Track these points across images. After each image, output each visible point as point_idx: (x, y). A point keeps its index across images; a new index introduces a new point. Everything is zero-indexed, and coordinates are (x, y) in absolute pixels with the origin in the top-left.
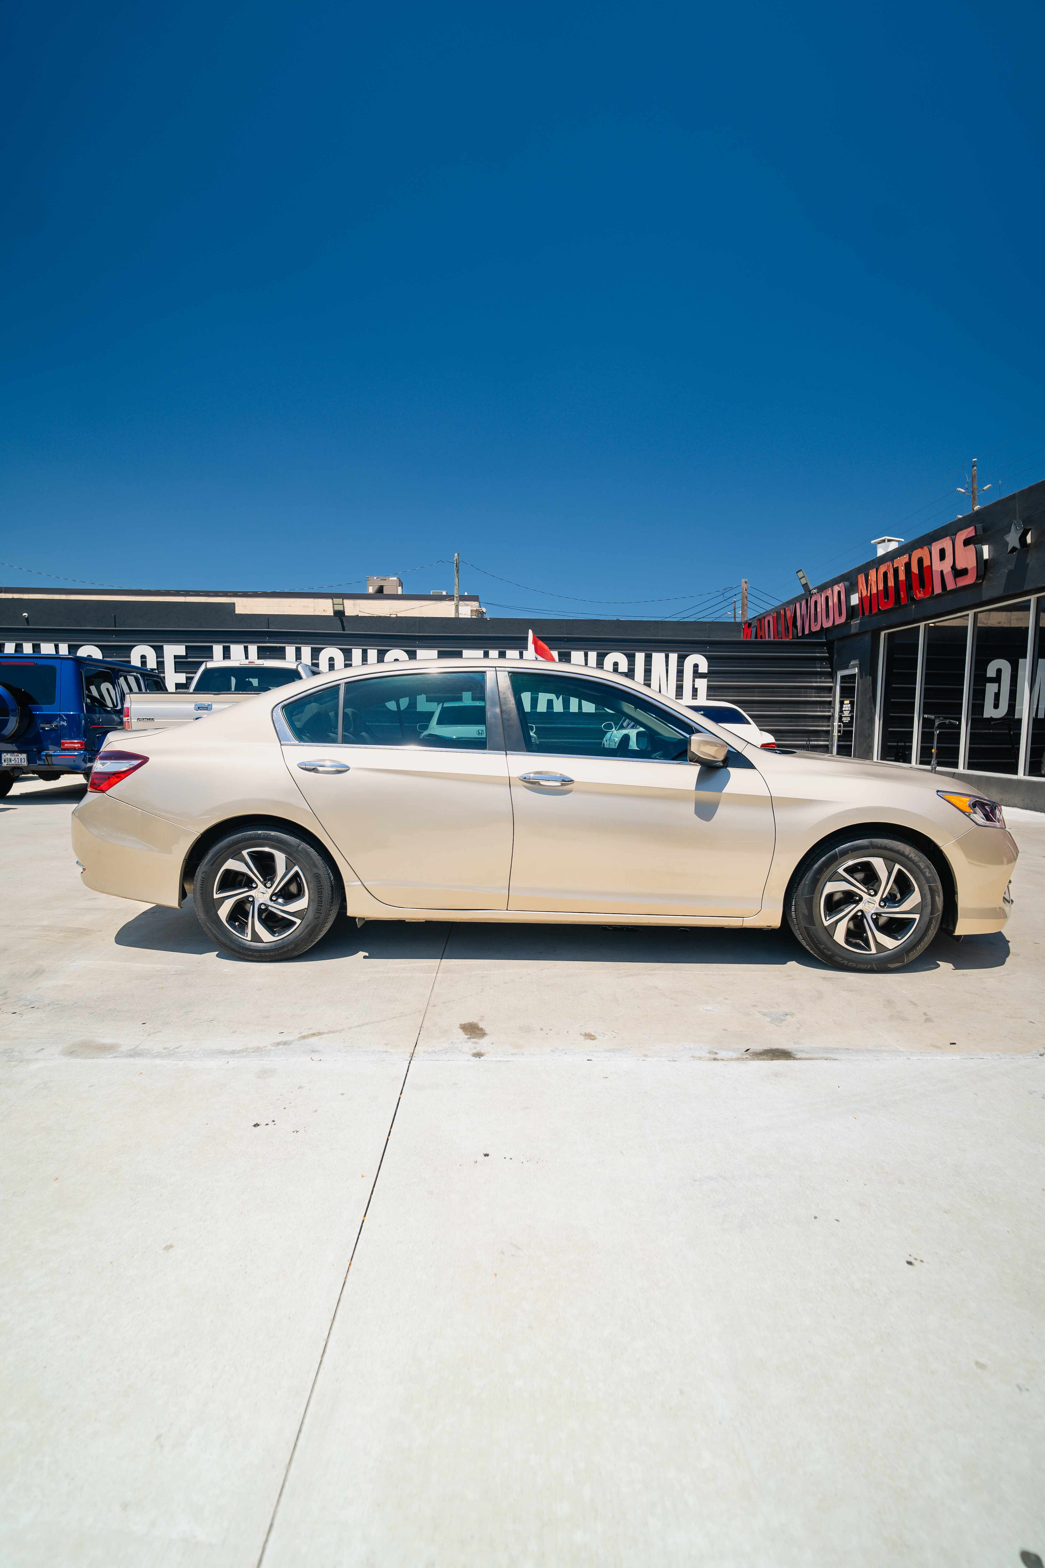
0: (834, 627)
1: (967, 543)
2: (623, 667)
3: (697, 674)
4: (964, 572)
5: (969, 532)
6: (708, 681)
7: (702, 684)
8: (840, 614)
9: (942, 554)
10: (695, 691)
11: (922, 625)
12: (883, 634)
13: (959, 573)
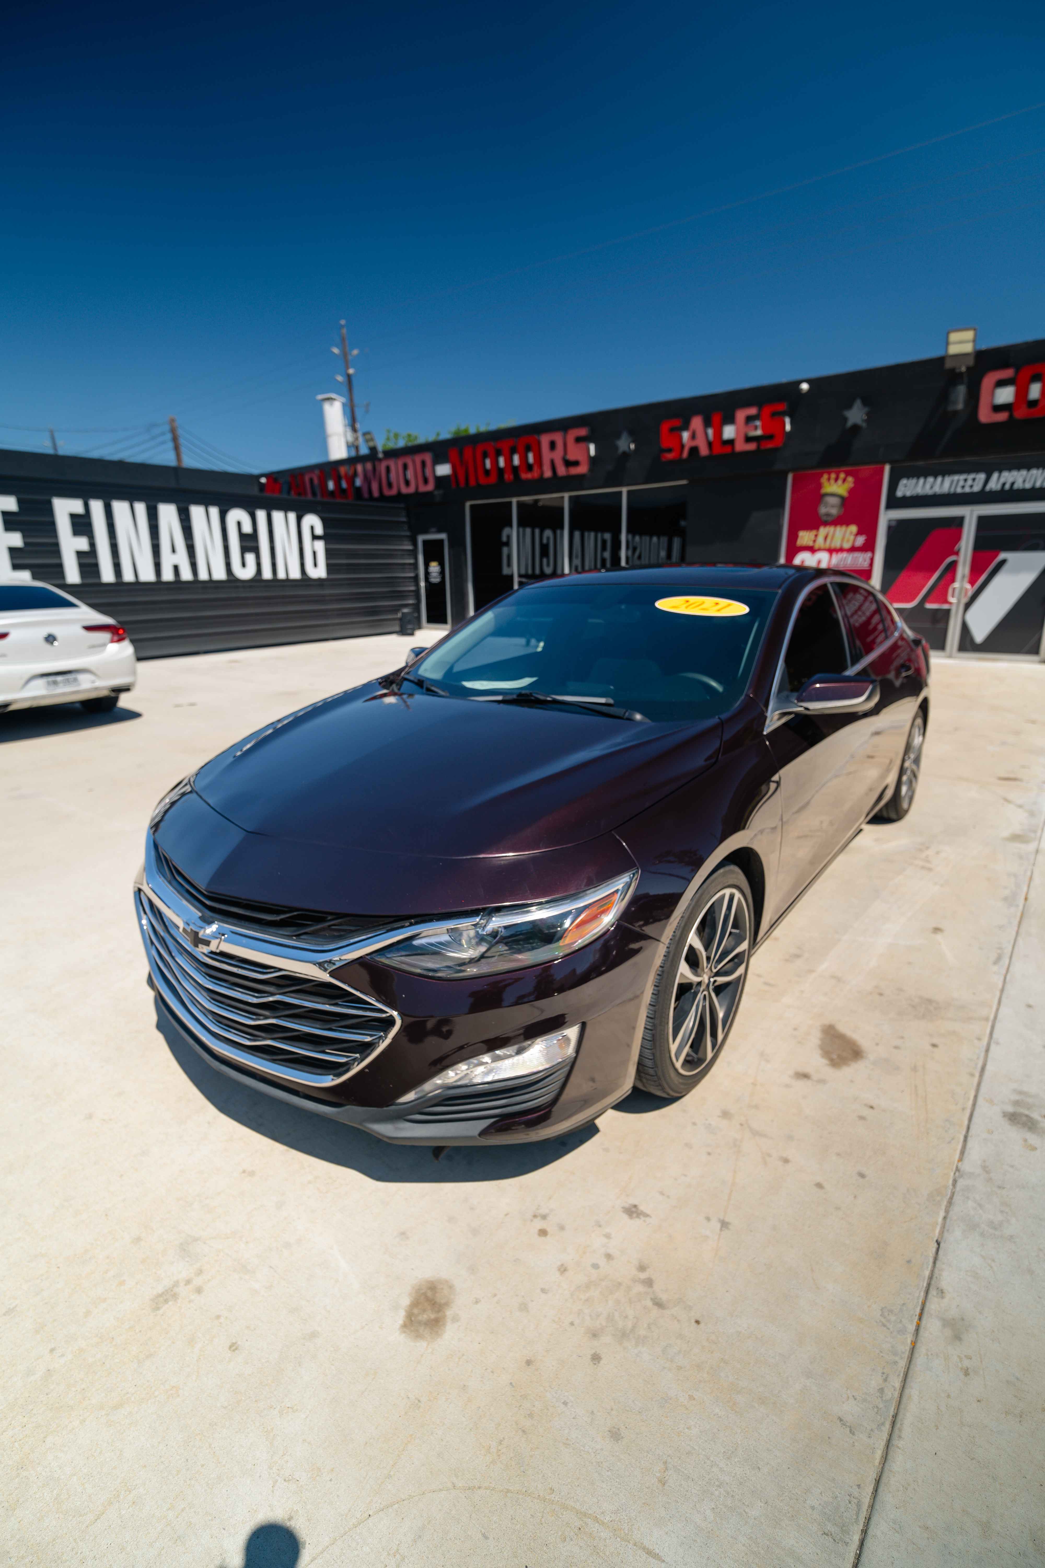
0: (417, 494)
1: (578, 440)
2: (247, 528)
3: (315, 537)
4: (576, 463)
5: (583, 432)
6: (326, 544)
7: (320, 546)
8: (426, 481)
9: (553, 445)
10: (314, 553)
11: (514, 500)
12: (468, 504)
13: (568, 464)
